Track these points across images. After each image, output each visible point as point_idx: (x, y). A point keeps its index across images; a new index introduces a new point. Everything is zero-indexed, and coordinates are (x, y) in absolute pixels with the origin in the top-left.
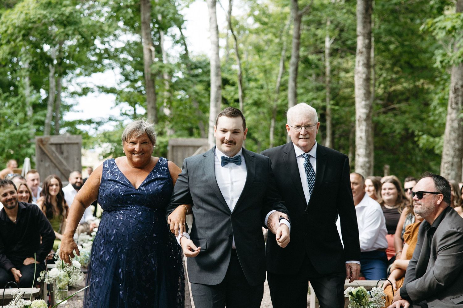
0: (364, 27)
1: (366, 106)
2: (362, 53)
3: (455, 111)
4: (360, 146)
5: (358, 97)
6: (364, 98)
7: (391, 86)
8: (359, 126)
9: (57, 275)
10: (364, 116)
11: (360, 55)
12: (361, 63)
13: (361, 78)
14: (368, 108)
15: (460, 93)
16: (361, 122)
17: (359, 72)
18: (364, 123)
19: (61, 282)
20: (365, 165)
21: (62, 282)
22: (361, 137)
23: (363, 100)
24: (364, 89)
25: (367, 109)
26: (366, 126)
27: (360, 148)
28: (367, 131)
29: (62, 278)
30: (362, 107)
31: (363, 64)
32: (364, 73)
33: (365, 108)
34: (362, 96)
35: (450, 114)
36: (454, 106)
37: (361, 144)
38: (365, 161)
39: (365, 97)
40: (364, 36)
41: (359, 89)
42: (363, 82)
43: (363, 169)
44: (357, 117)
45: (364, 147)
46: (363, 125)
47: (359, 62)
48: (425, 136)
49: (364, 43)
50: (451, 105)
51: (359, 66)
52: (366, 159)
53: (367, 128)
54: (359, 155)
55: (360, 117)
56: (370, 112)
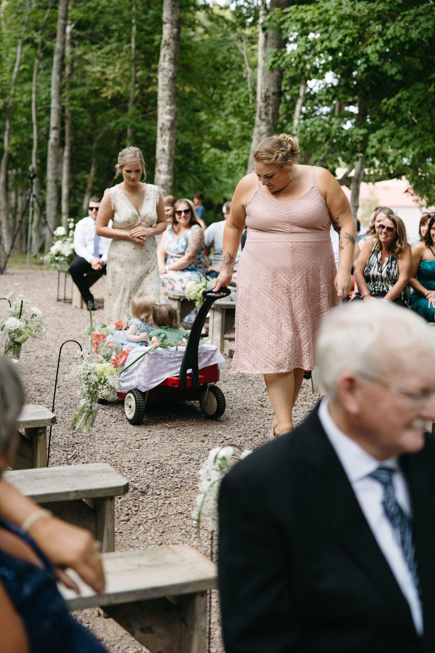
0: (173, 13)
1: (170, 112)
2: (168, 45)
3: (264, 123)
4: (162, 160)
5: (161, 100)
6: (169, 102)
7: (147, 87)
8: (162, 136)
9: (16, 326)
10: (168, 124)
11: (166, 47)
12: (167, 58)
13: (166, 76)
14: (173, 114)
15: (271, 102)
16: (165, 131)
17: (164, 69)
18: (168, 133)
19: (21, 335)
20: (166, 184)
21: (23, 336)
22: (163, 150)
23: (167, 104)
24: (170, 91)
25: (172, 116)
26: (170, 137)
27: (161, 163)
28: (170, 142)
29: (23, 330)
30: (166, 113)
31: (170, 59)
32: (170, 70)
33: (169, 114)
34: (167, 98)
35: (259, 126)
36: (263, 117)
37: (163, 158)
38: (167, 179)
39: (170, 100)
40: (172, 24)
41: (163, 90)
42: (168, 82)
43: (164, 189)
44: (160, 125)
45: (167, 162)
46: (166, 135)
47: (165, 56)
48: (213, 150)
49: (172, 33)
50: (260, 116)
51: (164, 61)
52: (169, 177)
53: (171, 139)
54: (160, 171)
55: (163, 124)
56: (175, 119)
